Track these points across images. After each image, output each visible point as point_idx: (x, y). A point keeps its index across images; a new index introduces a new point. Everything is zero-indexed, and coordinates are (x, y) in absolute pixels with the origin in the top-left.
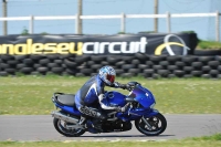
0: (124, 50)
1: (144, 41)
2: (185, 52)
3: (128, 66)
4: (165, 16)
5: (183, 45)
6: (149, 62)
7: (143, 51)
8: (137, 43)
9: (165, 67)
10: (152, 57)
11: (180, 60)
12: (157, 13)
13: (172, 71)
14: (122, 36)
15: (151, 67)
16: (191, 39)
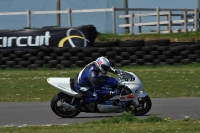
0: (30, 44)
1: (48, 35)
2: (85, 45)
3: (34, 58)
4: (67, 12)
5: (84, 38)
6: (53, 54)
7: (47, 44)
8: (42, 37)
9: (67, 58)
10: (55, 48)
11: (81, 51)
12: (59, 9)
13: (74, 62)
14: (28, 30)
15: (55, 58)
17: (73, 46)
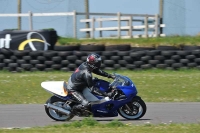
1: (8, 38)
2: (46, 48)
4: (28, 15)
5: (44, 41)
6: (13, 57)
7: (7, 46)
8: (2, 40)
9: (28, 61)
10: (16, 52)
11: (41, 54)
12: (20, 12)
13: (34, 65)
15: (15, 61)
16: (51, 35)
17: (34, 49)
